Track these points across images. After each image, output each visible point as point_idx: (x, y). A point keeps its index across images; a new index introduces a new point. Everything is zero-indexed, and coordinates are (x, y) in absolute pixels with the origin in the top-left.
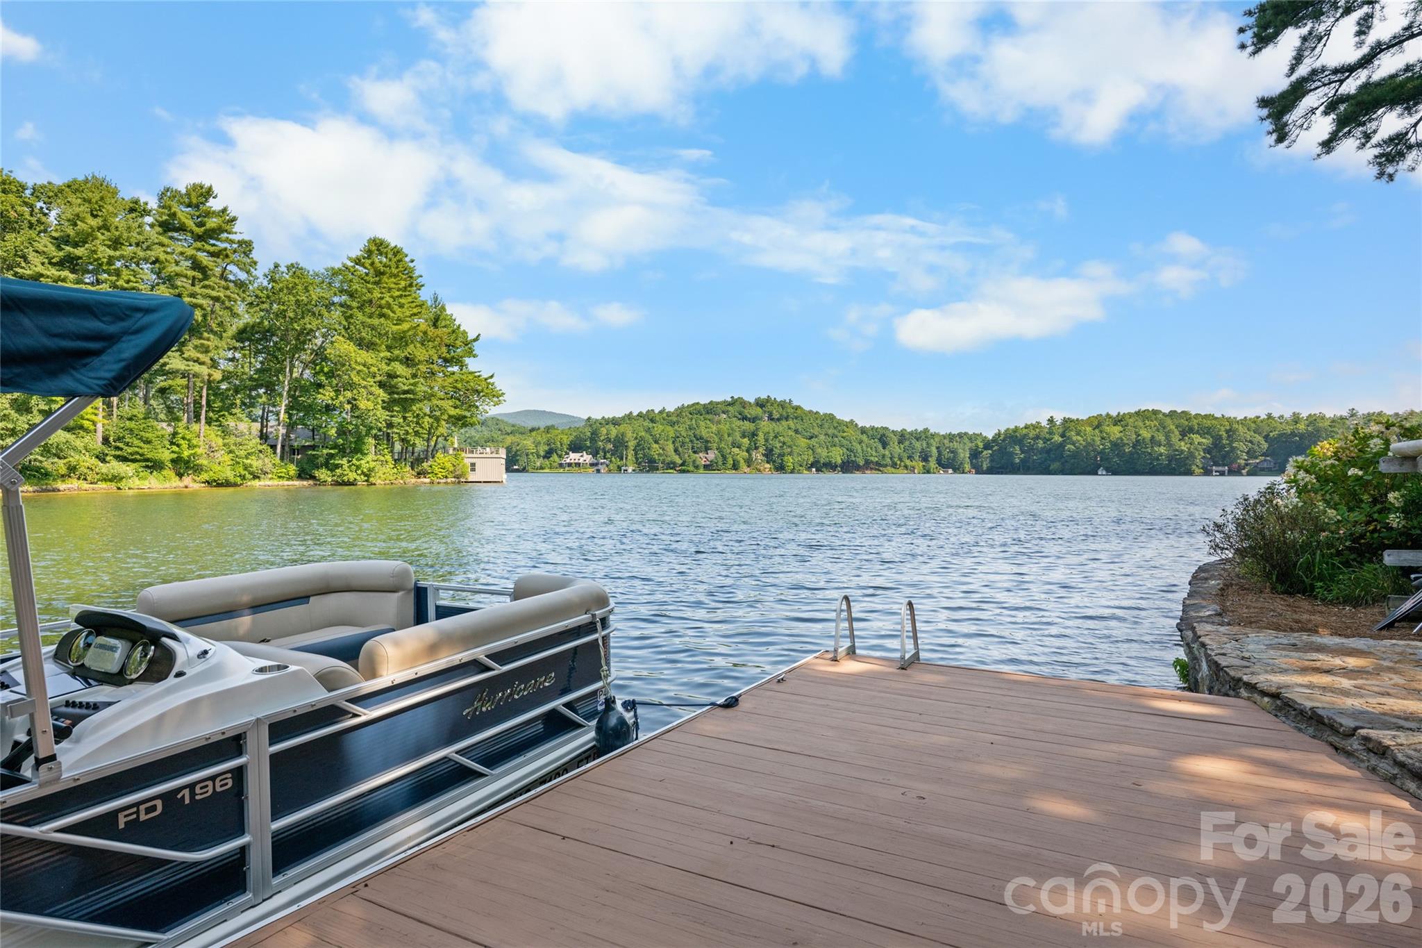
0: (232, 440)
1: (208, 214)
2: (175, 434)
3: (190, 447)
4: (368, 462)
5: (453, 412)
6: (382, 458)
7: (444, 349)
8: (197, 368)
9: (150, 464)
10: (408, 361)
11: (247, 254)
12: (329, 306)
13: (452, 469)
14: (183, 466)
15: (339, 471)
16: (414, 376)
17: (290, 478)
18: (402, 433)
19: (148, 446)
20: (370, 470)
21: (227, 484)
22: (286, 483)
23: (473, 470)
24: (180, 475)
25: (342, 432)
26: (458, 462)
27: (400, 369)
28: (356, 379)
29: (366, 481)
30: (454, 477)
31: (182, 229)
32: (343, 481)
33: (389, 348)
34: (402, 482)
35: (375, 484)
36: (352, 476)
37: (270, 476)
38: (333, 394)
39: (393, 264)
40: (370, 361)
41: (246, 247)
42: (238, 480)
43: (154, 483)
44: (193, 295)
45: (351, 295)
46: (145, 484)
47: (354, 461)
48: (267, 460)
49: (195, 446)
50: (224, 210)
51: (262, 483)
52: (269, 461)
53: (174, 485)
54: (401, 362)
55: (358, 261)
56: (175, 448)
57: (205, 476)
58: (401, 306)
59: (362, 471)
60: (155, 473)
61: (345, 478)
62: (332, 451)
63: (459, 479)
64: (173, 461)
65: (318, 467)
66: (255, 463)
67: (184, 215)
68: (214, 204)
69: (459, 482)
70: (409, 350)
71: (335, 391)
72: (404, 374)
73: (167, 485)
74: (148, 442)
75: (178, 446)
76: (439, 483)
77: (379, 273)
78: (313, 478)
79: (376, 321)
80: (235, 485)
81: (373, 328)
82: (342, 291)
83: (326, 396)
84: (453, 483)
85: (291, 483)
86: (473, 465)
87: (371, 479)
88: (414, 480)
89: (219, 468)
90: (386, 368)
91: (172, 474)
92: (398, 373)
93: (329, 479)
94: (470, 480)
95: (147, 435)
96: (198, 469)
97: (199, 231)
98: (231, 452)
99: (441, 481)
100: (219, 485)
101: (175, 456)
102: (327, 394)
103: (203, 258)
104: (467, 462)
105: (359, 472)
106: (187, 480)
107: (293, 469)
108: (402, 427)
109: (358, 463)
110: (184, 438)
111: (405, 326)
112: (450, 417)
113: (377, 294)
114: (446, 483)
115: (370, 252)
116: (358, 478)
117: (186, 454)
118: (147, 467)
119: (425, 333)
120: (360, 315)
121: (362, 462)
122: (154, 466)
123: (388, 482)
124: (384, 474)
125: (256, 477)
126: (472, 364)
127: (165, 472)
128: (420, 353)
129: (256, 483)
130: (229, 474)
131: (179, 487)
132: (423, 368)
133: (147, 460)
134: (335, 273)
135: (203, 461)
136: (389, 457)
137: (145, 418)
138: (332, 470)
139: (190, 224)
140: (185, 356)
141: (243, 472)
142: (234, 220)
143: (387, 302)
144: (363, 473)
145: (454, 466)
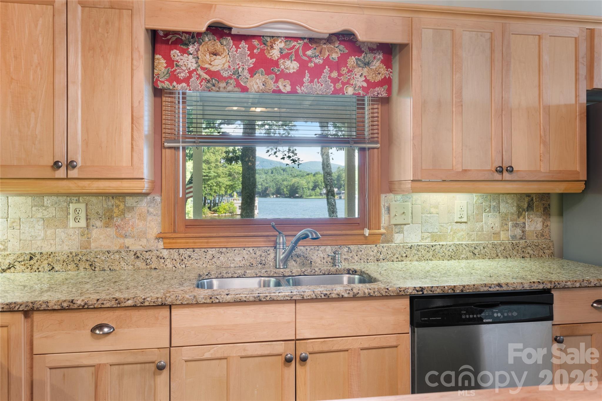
26: (231, 206)
63: (232, 213)
76: (222, 216)
145: (229, 208)
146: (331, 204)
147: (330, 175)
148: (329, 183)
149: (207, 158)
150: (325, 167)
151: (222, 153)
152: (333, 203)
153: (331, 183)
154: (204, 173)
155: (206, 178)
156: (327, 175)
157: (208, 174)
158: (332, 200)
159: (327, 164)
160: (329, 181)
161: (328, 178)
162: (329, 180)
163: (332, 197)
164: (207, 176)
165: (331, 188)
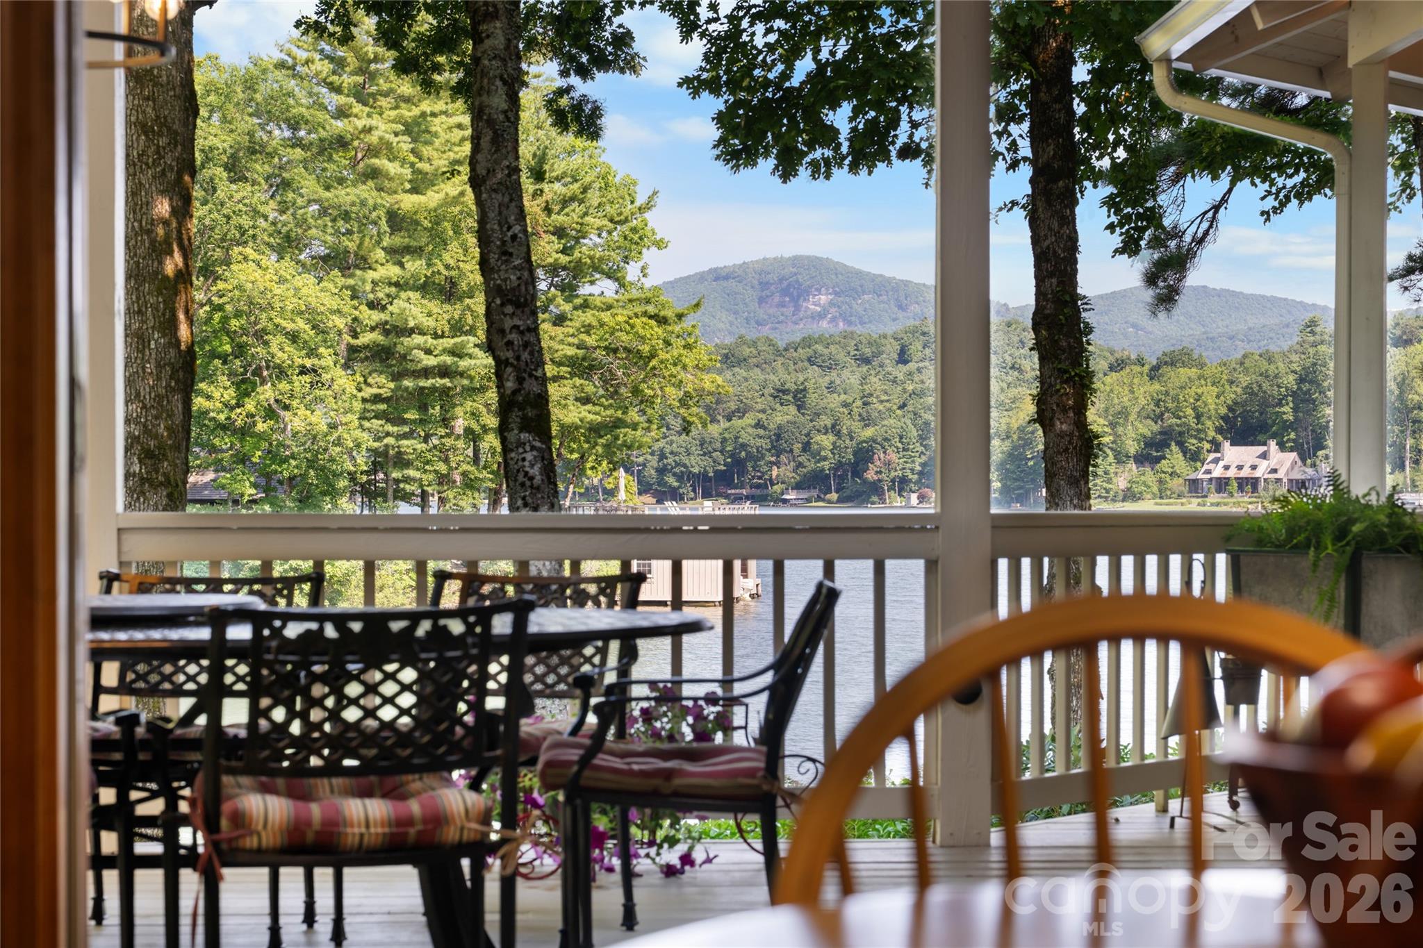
16: (457, 328)
27: (418, 309)
28: (282, 352)
38: (230, 395)
40: (325, 302)
54: (426, 295)
70: (447, 258)
71: (237, 385)
72: (429, 323)
92: (411, 324)
102: (217, 395)
120: (309, 185)
143: (381, 139)
146: (521, 478)
147: (518, 305)
148: (510, 354)
149: (447, 267)
150: (493, 258)
152: (535, 471)
153: (525, 356)
154: (428, 352)
155: (440, 382)
156: (503, 304)
157: (449, 360)
158: (529, 456)
159: (504, 243)
160: (509, 344)
161: (508, 323)
162: (514, 336)
163: (524, 436)
164: (444, 372)
165: (520, 380)
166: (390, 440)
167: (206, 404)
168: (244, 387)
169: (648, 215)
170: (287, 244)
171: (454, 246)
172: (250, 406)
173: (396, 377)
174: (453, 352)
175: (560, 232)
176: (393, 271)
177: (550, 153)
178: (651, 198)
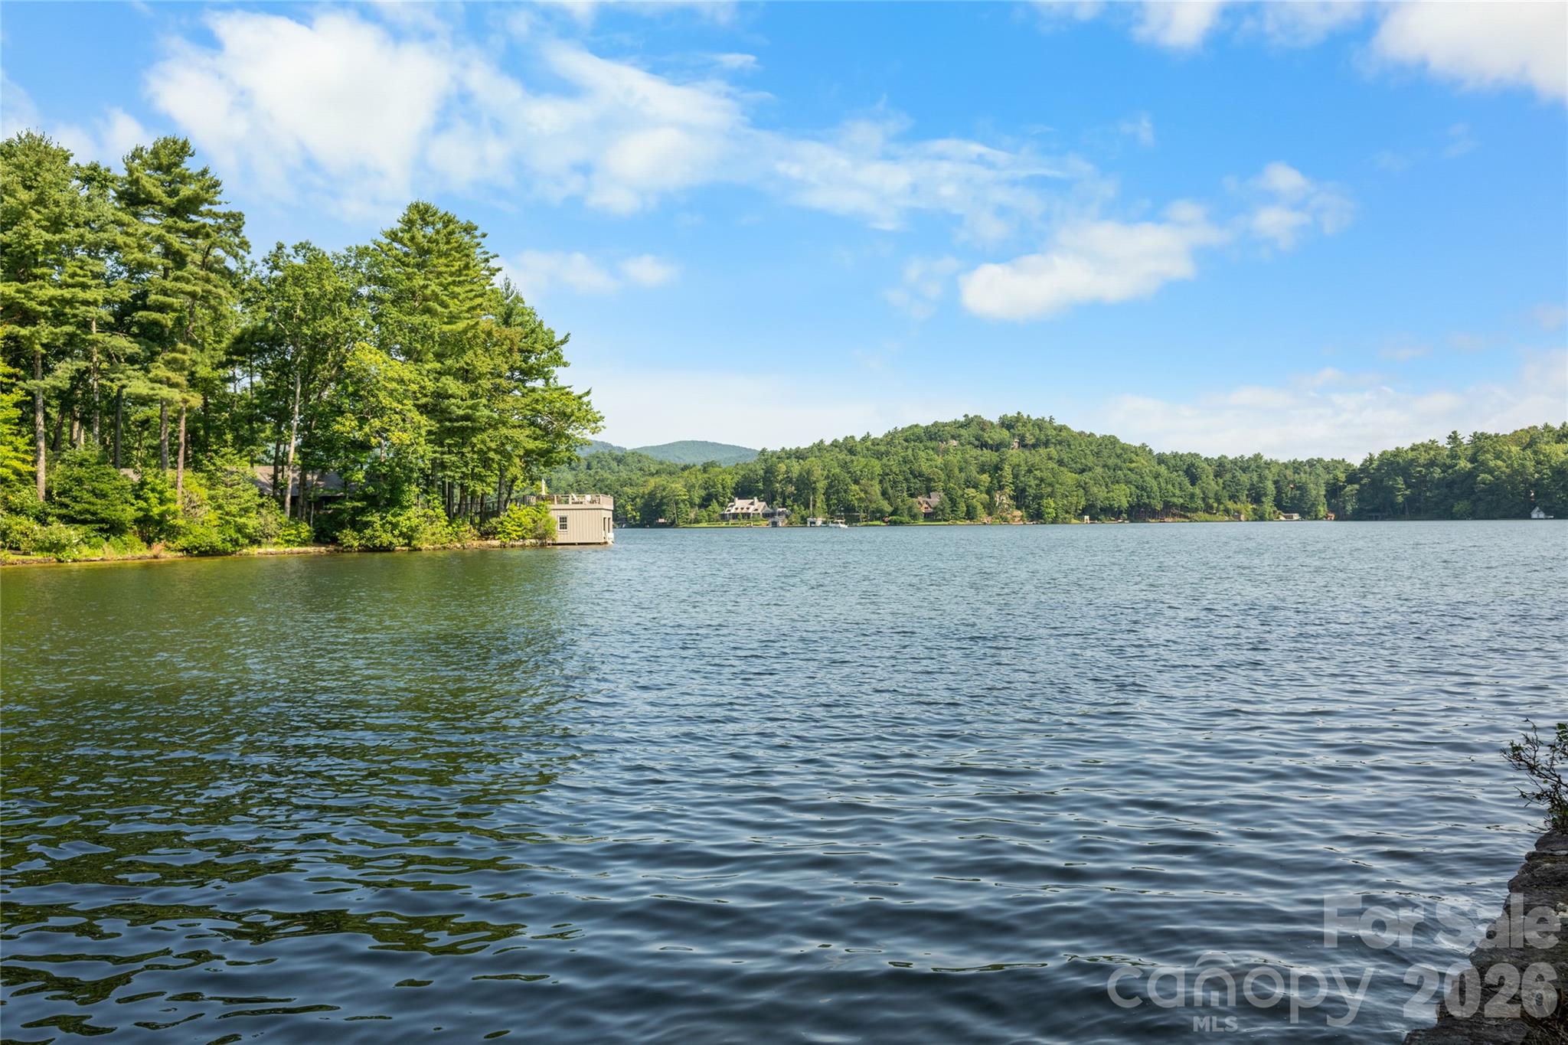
0: (221, 490)
1: (184, 179)
2: (143, 484)
3: (162, 502)
4: (409, 519)
5: (531, 445)
6: (431, 512)
7: (517, 357)
8: (165, 392)
9: (104, 526)
10: (466, 375)
11: (236, 231)
12: (353, 300)
13: (531, 526)
14: (152, 528)
15: (368, 532)
16: (473, 395)
17: (303, 543)
18: (458, 475)
19: (103, 501)
20: (413, 529)
21: (212, 552)
22: (296, 549)
23: (564, 527)
24: (149, 542)
25: (372, 477)
26: (540, 516)
27: (452, 385)
28: (386, 401)
29: (408, 545)
30: (535, 538)
31: (149, 201)
32: (374, 546)
33: (439, 357)
34: (459, 545)
35: (420, 550)
36: (386, 538)
37: (275, 540)
38: (355, 423)
39: (442, 238)
40: (406, 376)
41: (235, 221)
42: (229, 546)
43: (108, 553)
44: (164, 292)
45: (383, 282)
46: (97, 555)
47: (389, 518)
48: (270, 518)
49: (170, 500)
50: (204, 173)
51: (262, 550)
52: (272, 519)
53: (139, 554)
54: (456, 378)
55: (394, 236)
56: (142, 504)
57: (182, 542)
58: (454, 296)
59: (401, 532)
60: (113, 538)
61: (377, 542)
62: (359, 504)
63: (543, 539)
64: (137, 521)
65: (341, 526)
66: (252, 522)
67: (151, 183)
68: (191, 166)
69: (543, 545)
70: (466, 358)
72: (460, 393)
73: (128, 554)
74: (103, 495)
75: (146, 500)
76: (512, 546)
77: (423, 252)
78: (334, 541)
79: (417, 320)
80: (225, 553)
81: (413, 330)
82: (371, 279)
83: (346, 426)
84: (533, 546)
85: (304, 549)
86: (563, 519)
87: (414, 542)
88: (476, 543)
89: (202, 530)
90: (430, 386)
91: (137, 540)
92: (450, 392)
93: (356, 544)
94: (558, 542)
95: (102, 486)
96: (173, 532)
97: (171, 202)
98: (220, 507)
99: (517, 543)
100: (203, 554)
101: (141, 514)
102: (347, 423)
103: (175, 240)
104: (555, 516)
105: (396, 532)
106: (158, 548)
107: (305, 530)
108: (458, 467)
109: (394, 520)
110: (153, 490)
111: (461, 325)
112: (528, 453)
113: (419, 281)
114: (523, 546)
115: (410, 223)
116: (395, 541)
117: (156, 511)
118: (101, 530)
119: (489, 334)
120: (394, 313)
121: (401, 518)
122: (112, 529)
123: (439, 546)
124: (433, 534)
125: (254, 541)
126: (562, 376)
127: (125, 538)
128: (483, 364)
129: (255, 550)
130: (216, 539)
131: (146, 557)
132: (486, 384)
133: (103, 521)
134: (362, 253)
135: (181, 522)
136: (440, 511)
137: (98, 463)
138: (360, 531)
139: (159, 192)
140: (150, 376)
141: (235, 536)
142: (216, 184)
143: (433, 291)
144: (402, 534)
145: (534, 522)
149: (467, 364)
151: (510, 350)
154: (459, 408)
155: (465, 423)
164: (466, 418)
166: (438, 455)
167: (342, 429)
168: (363, 421)
169: (563, 347)
170: (382, 345)
171: (470, 353)
172: (367, 429)
173: (439, 421)
174: (470, 408)
175: (521, 351)
176: (438, 365)
177: (514, 312)
178: (566, 337)
